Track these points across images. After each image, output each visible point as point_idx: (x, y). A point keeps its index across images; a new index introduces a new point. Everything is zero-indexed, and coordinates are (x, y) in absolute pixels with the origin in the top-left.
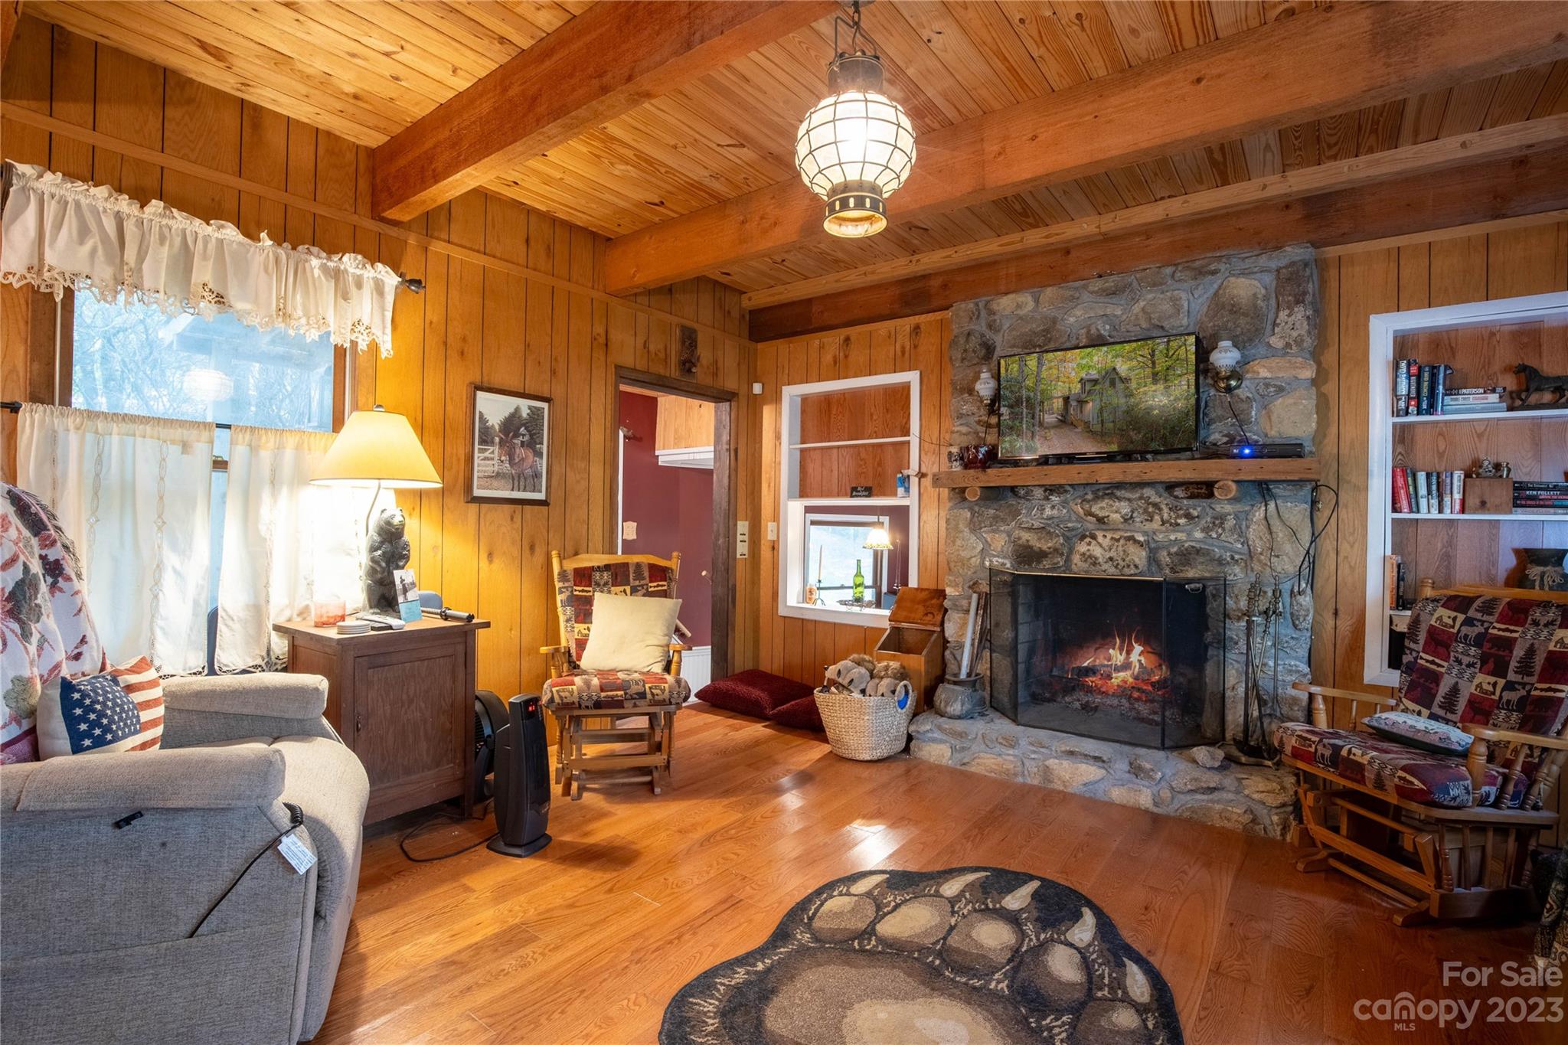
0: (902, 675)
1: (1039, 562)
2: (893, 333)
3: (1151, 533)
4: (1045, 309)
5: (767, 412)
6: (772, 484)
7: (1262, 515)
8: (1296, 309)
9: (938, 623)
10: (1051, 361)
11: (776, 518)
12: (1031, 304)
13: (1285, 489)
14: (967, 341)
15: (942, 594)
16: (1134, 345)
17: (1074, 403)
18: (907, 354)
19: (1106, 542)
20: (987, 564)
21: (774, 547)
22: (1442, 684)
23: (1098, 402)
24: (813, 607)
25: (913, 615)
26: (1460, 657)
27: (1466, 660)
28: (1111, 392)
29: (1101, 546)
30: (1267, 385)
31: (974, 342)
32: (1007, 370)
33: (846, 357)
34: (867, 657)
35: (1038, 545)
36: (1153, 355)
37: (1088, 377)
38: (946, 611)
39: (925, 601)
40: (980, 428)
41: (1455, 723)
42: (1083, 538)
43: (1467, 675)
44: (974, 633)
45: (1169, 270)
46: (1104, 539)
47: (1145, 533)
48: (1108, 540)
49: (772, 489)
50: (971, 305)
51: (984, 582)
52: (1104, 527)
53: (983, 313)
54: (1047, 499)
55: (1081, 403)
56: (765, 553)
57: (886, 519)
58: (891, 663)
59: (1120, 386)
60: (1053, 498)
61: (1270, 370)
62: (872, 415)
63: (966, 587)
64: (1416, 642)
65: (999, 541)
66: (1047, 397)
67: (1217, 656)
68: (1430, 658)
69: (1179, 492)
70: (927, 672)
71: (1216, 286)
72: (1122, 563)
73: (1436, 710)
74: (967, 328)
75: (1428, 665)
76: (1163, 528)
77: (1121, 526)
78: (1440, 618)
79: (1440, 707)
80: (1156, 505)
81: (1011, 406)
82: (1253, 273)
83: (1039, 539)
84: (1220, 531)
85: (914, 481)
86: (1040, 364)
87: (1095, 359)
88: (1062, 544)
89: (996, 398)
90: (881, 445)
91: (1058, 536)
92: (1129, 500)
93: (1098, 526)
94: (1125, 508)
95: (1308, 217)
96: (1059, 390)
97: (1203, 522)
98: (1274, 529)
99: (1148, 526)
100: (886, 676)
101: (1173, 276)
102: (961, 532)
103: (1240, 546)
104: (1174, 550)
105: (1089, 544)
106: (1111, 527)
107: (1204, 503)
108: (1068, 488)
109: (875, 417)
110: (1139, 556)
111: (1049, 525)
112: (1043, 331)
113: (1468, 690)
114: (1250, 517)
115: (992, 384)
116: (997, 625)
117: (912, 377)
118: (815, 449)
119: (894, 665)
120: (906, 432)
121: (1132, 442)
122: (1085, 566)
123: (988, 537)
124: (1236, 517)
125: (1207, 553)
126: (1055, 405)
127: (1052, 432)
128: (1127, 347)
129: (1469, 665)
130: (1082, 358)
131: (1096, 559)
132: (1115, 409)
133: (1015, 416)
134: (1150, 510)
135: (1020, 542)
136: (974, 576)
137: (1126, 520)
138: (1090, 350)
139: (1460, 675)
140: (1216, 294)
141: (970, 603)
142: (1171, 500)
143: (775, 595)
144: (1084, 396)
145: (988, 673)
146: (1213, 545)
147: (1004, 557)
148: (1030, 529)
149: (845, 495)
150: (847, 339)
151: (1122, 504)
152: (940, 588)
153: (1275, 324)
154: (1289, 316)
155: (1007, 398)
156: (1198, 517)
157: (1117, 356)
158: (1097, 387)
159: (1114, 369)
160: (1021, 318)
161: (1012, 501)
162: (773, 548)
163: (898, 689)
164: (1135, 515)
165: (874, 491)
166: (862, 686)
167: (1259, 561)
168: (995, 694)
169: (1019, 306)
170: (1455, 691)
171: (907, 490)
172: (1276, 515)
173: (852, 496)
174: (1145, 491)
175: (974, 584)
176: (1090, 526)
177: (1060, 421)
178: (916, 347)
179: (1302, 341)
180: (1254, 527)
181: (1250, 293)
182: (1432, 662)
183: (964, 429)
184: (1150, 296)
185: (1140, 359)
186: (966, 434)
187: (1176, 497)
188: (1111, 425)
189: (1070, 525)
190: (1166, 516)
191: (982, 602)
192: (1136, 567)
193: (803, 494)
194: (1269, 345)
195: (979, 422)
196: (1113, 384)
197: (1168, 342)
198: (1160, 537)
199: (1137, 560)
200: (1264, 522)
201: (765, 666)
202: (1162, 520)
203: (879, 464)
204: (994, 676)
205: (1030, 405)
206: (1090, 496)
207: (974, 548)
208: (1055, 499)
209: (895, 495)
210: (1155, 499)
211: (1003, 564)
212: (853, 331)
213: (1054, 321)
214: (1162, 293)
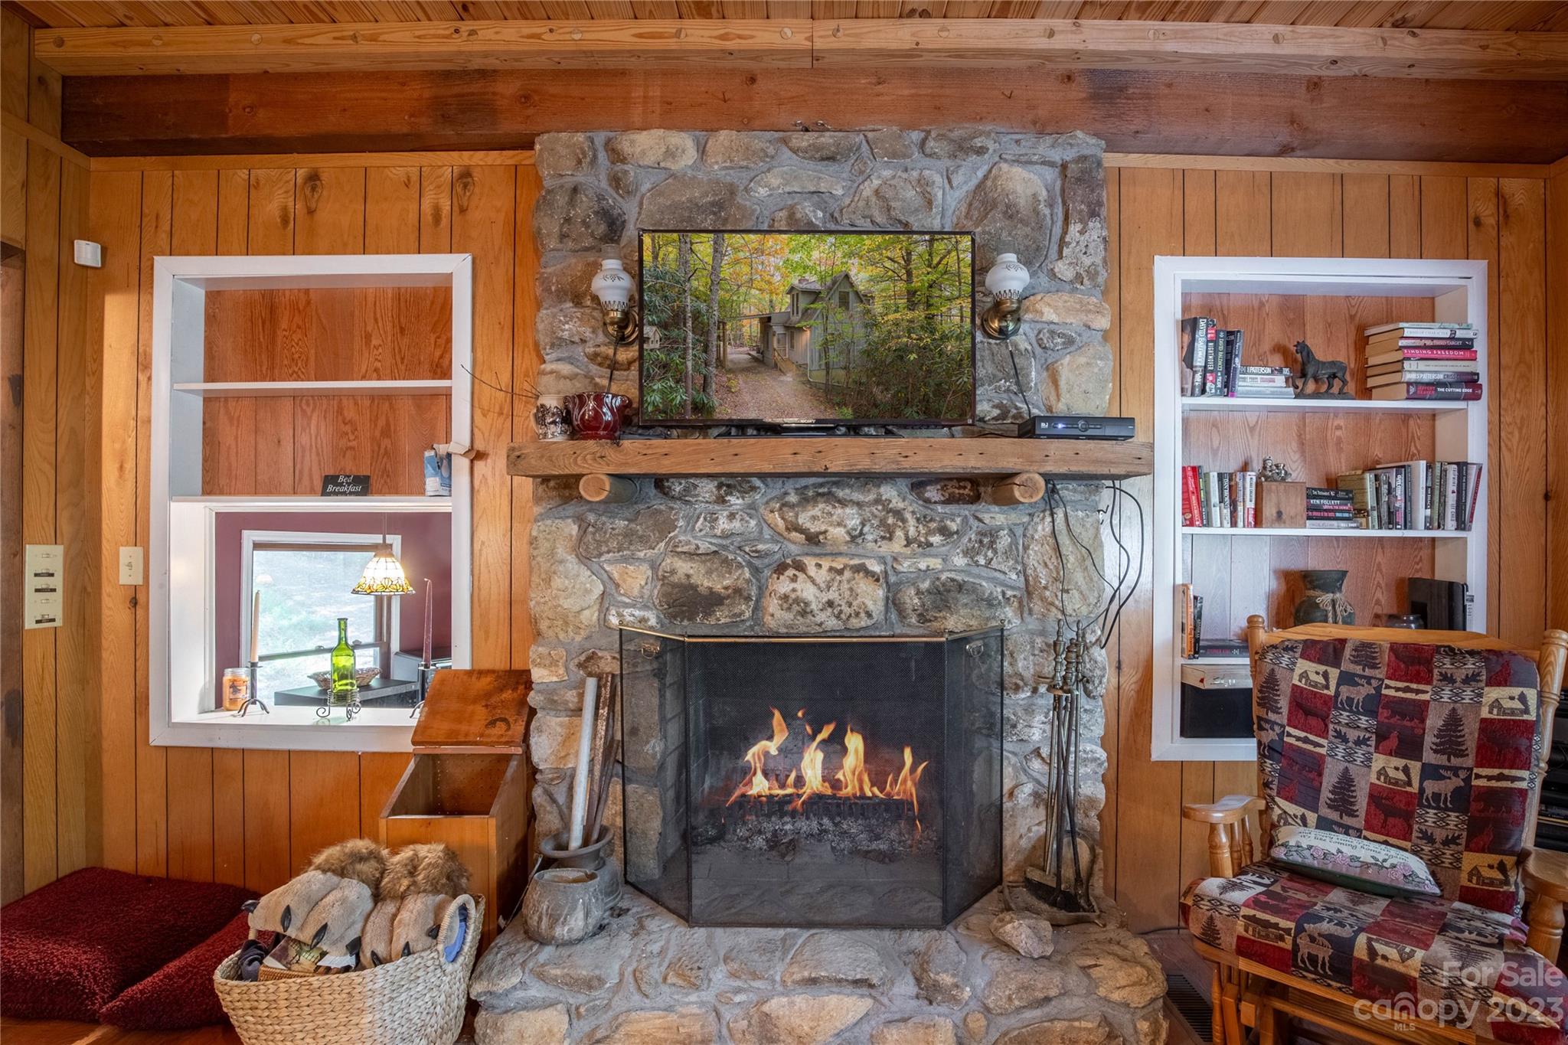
0: (450, 881)
1: (708, 614)
2: (415, 178)
3: (889, 560)
4: (716, 166)
5: (116, 311)
6: (130, 465)
7: (1048, 529)
8: (1091, 224)
9: (519, 739)
10: (736, 250)
11: (140, 535)
12: (690, 156)
13: (1075, 491)
14: (572, 202)
15: (521, 680)
16: (879, 238)
17: (778, 330)
18: (445, 221)
19: (822, 576)
20: (614, 621)
21: (136, 600)
22: (1326, 772)
23: (820, 330)
24: (239, 721)
25: (464, 728)
26: (1343, 730)
27: (1353, 734)
28: (840, 315)
29: (813, 582)
30: (1052, 333)
31: (585, 206)
32: (655, 257)
33: (311, 212)
34: (362, 845)
35: (706, 584)
36: (908, 261)
37: (804, 285)
38: (533, 712)
39: (488, 695)
40: (594, 369)
41: (1359, 831)
42: (781, 569)
43: (1359, 757)
44: (593, 749)
45: (916, 136)
46: (818, 570)
47: (882, 560)
48: (824, 571)
49: (130, 475)
50: (580, 137)
51: (607, 655)
52: (817, 550)
53: (602, 156)
54: (721, 500)
55: (792, 330)
56: (114, 614)
57: (395, 540)
58: (423, 850)
59: (857, 307)
60: (732, 499)
61: (1056, 309)
62: (368, 337)
63: (572, 666)
64: (1277, 711)
65: (637, 579)
66: (730, 314)
67: (989, 747)
68: (1302, 734)
69: (932, 493)
70: (501, 847)
71: (980, 174)
72: (847, 610)
73: (1325, 812)
74: (570, 183)
75: (1299, 744)
76: (908, 551)
77: (844, 548)
78: (1304, 675)
79: (1330, 807)
80: (898, 514)
81: (663, 326)
82: (1031, 163)
83: (709, 572)
84: (990, 554)
85: (461, 465)
86: (717, 250)
87: (815, 254)
88: (748, 581)
89: (637, 305)
90: (388, 396)
91: (740, 566)
92: (859, 504)
93: (806, 549)
94: (852, 518)
95: (1095, 97)
96: (753, 304)
97: (965, 540)
98: (1064, 551)
99: (886, 548)
100: (414, 888)
101: (922, 144)
102: (561, 562)
103: (1014, 577)
104: (925, 585)
105: (794, 579)
106: (829, 549)
107: (966, 510)
108: (757, 482)
109: (375, 342)
110: (872, 597)
111: (725, 547)
112: (713, 204)
113: (1365, 781)
114: (1030, 531)
115: (626, 282)
116: (634, 731)
117: (457, 267)
118: (239, 396)
119: (430, 853)
120: (443, 370)
121: (876, 406)
122: (788, 616)
123: (615, 570)
124: (1012, 533)
125: (974, 589)
126: (746, 330)
127: (741, 378)
128: (868, 241)
129: (1359, 742)
130: (793, 251)
131: (807, 604)
132: (848, 347)
133: (671, 343)
134: (890, 521)
135: (675, 579)
136: (587, 645)
137: (853, 538)
138: (805, 237)
139: (1349, 757)
140: (980, 186)
141: (581, 696)
142: (917, 506)
143: (140, 704)
144: (795, 318)
145: (619, 821)
146: (979, 576)
147: (645, 607)
148: (691, 555)
149: (312, 492)
150: (313, 178)
151: (848, 510)
152: (517, 666)
153: (1062, 243)
154: (1082, 232)
155: (654, 309)
156: (957, 532)
157: (851, 255)
158: (818, 305)
159: (847, 277)
160: (673, 175)
161: (659, 504)
162: (134, 602)
163: (445, 923)
164: (866, 529)
165: (375, 483)
166: (352, 935)
167: (1043, 599)
168: (633, 858)
169: (670, 154)
170: (1346, 783)
171: (447, 483)
172: (1065, 531)
173: (324, 493)
174: (882, 489)
175: (589, 659)
176: (794, 549)
177: (755, 359)
178: (463, 210)
179: (1097, 273)
180: (1035, 547)
181: (1029, 192)
182: (1306, 740)
183: (565, 368)
184: (887, 173)
185: (888, 264)
186: (572, 377)
187: (927, 501)
188: (843, 372)
189: (760, 547)
190: (912, 532)
191: (606, 693)
192: (869, 615)
193: (211, 487)
194: (1052, 274)
195: (594, 357)
196: (844, 302)
197: (931, 241)
198: (905, 566)
199: (871, 606)
200: (1051, 541)
201: (119, 857)
202: (907, 538)
203: (387, 432)
204: (630, 825)
205: (702, 330)
206: (793, 498)
207: (587, 592)
208: (735, 501)
209: (421, 491)
210: (897, 503)
211: (643, 620)
212: (328, 163)
213: (732, 191)
214: (906, 170)
